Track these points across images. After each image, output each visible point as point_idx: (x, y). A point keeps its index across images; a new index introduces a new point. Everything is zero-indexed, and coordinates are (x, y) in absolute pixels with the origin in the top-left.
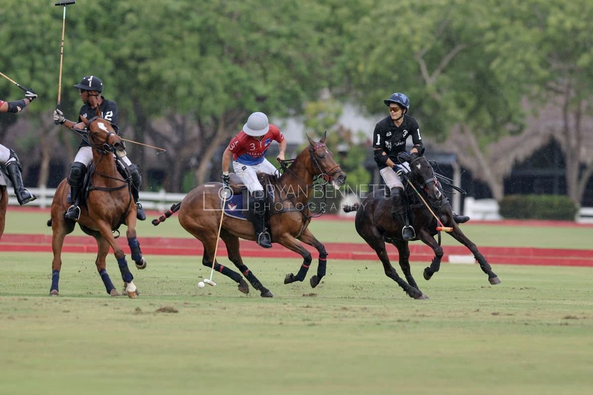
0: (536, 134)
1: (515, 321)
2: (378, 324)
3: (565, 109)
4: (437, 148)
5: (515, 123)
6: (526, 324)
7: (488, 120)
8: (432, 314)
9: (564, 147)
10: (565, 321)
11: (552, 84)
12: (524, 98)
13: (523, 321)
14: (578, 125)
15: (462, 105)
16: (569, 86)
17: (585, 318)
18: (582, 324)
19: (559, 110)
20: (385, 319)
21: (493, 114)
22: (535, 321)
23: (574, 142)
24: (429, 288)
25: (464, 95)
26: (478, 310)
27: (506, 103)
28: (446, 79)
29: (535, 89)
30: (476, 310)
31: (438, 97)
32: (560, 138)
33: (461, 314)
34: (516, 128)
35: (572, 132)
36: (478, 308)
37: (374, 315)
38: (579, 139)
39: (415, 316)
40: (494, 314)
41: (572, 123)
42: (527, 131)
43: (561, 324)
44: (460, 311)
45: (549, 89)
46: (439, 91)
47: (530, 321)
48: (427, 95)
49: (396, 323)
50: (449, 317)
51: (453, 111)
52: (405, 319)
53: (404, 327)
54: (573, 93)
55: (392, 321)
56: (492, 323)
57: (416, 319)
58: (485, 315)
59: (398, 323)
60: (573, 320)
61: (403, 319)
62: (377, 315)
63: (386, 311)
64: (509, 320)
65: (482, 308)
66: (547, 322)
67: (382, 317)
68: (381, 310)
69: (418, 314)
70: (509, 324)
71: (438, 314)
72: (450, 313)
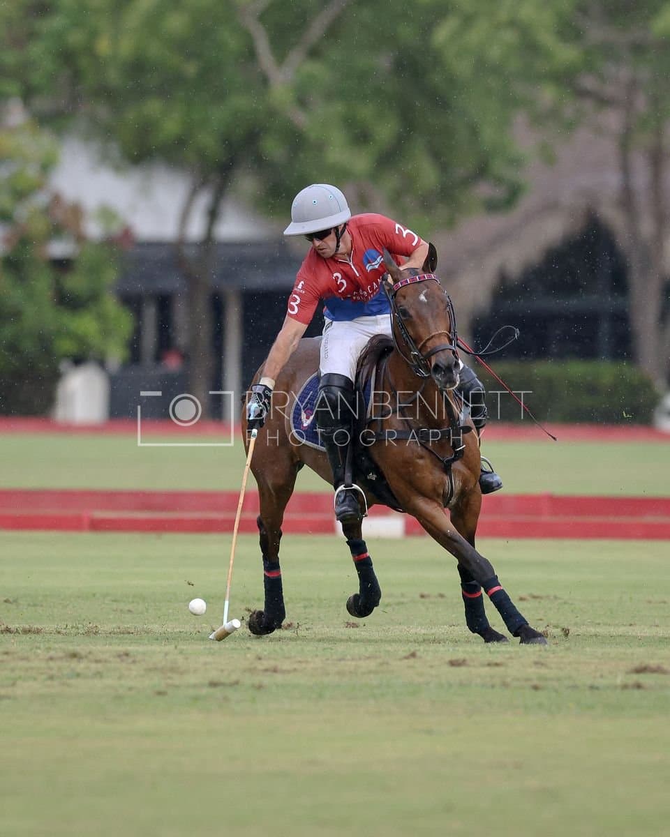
0: (550, 207)
1: (509, 680)
2: (160, 693)
3: (624, 144)
5: (499, 180)
6: (536, 688)
7: (428, 174)
8: (296, 666)
9: (623, 240)
10: (636, 678)
11: (588, 82)
12: (520, 119)
13: (527, 680)
14: (656, 184)
15: (361, 137)
16: (633, 85)
19: (608, 148)
20: (176, 680)
22: (559, 679)
23: (646, 227)
25: (366, 112)
26: (413, 655)
27: (474, 131)
28: (320, 71)
29: (547, 95)
30: (405, 654)
31: (301, 119)
32: (612, 216)
33: (372, 665)
34: (499, 193)
36: (412, 649)
37: (149, 670)
38: (661, 218)
39: (252, 670)
40: (453, 663)
41: (641, 178)
42: (527, 202)
43: (625, 687)
45: (582, 94)
46: (302, 102)
47: (542, 678)
48: (272, 113)
49: (205, 691)
50: (341, 673)
51: (339, 152)
52: (227, 680)
53: (226, 699)
54: (641, 103)
55: (195, 686)
56: (450, 685)
57: (257, 679)
58: (432, 667)
59: (212, 690)
60: (655, 675)
61: (223, 680)
62: (156, 669)
63: (180, 659)
64: (492, 677)
65: (422, 648)
66: (589, 682)
67: (169, 674)
68: (167, 657)
69: (260, 667)
70: (493, 686)
71: (312, 665)
72: (342, 662)
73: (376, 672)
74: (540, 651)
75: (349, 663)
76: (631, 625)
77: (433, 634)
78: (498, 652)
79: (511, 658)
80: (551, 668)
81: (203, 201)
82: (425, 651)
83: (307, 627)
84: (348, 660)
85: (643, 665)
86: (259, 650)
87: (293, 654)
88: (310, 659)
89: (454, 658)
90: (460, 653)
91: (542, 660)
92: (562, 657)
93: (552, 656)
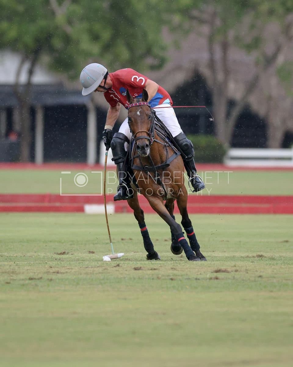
0: (179, 68)
1: (160, 276)
2: (7, 283)
3: (211, 40)
4: (69, 85)
5: (155, 57)
6: (172, 279)
7: (125, 54)
8: (67, 270)
9: (210, 82)
10: (215, 275)
11: (195, 13)
12: (165, 30)
13: (168, 276)
14: (225, 58)
15: (95, 38)
16: (214, 15)
17: (236, 271)
18: (234, 278)
19: (203, 42)
20: (15, 277)
21: (130, 48)
22: (182, 276)
23: (220, 77)
24: (63, 241)
25: (97, 27)
26: (118, 265)
27: (145, 35)
28: (78, 9)
29: (177, 18)
30: (115, 265)
31: (69, 30)
32: (205, 72)
33: (100, 270)
34: (156, 62)
35: (219, 66)
36: (118, 263)
37: (3, 273)
38: (227, 72)
39: (48, 273)
40: (136, 269)
41: (218, 55)
42: (168, 66)
43: (211, 279)
44: (98, 267)
45: (192, 18)
46: (70, 22)
47: (174, 275)
48: (57, 28)
49: (27, 282)
50: (87, 274)
51: (86, 44)
52: (37, 277)
53: (36, 285)
54: (218, 22)
55: (23, 280)
56: (134, 279)
57: (50, 277)
58: (126, 270)
59: (30, 281)
60: (224, 273)
61: (35, 277)
62: (6, 272)
63: (16, 268)
64: (153, 275)
65: (122, 262)
66: (195, 277)
67: (11, 275)
68: (11, 267)
69: (51, 271)
70: (153, 279)
71: (74, 270)
72: (87, 269)
73: (102, 273)
74: (174, 263)
75: (90, 269)
76: (213, 251)
77: (127, 256)
78: (155, 264)
79: (161, 266)
80: (178, 271)
81: (27, 66)
82: (123, 263)
83: (72, 253)
84: (90, 268)
85: (219, 269)
86: (51, 264)
87: (66, 265)
88: (73, 267)
89: (136, 266)
90: (139, 265)
91: (174, 267)
92: (183, 266)
93: (179, 265)
